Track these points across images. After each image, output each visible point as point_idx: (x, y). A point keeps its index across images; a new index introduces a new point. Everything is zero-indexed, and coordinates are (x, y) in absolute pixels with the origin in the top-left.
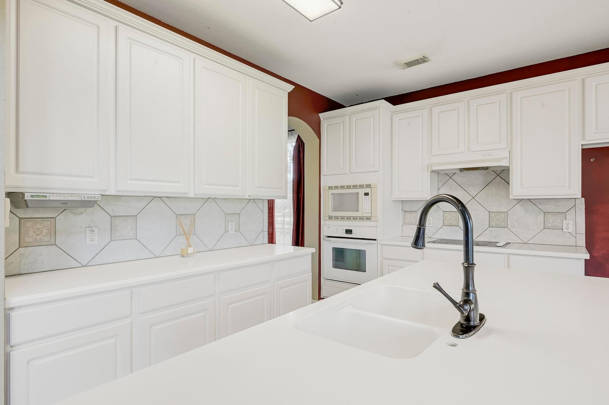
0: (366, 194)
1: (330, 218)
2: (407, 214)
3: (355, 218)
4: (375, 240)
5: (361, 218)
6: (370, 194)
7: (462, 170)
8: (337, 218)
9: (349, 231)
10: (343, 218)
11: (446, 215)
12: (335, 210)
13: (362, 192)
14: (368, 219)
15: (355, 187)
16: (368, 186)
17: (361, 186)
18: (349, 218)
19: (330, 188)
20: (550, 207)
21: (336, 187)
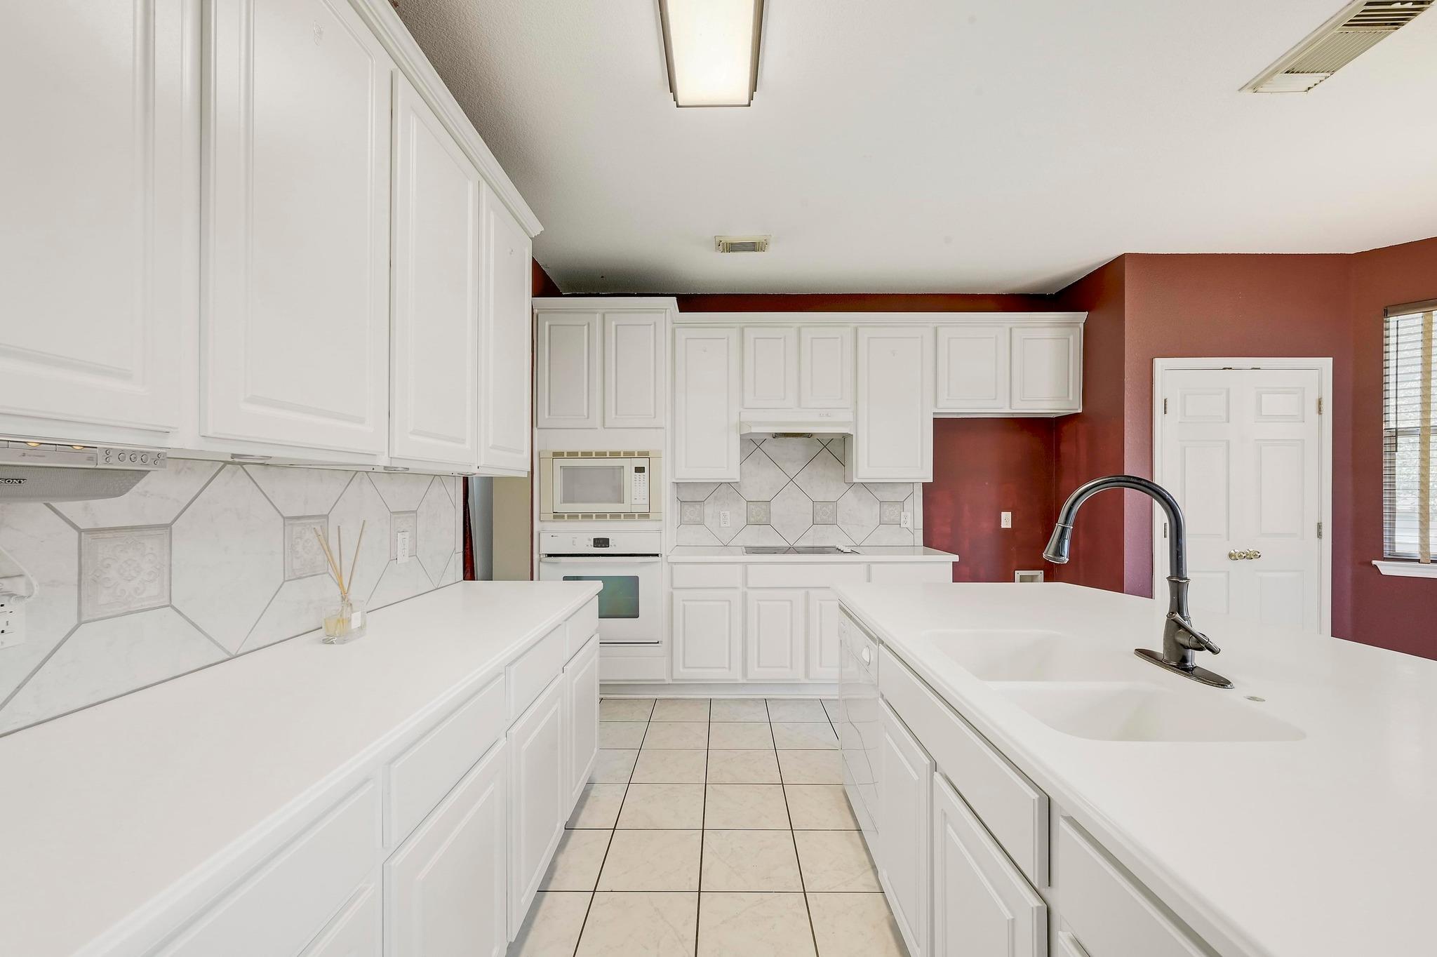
0: (639, 470)
1: (558, 516)
2: (686, 507)
3: (616, 516)
4: (657, 555)
5: (630, 516)
6: (646, 470)
7: (776, 436)
8: (573, 516)
9: (601, 542)
10: (587, 516)
11: (752, 506)
12: (566, 499)
13: (629, 465)
14: (645, 516)
15: (615, 455)
16: (643, 454)
17: (629, 455)
18: (601, 516)
19: (558, 455)
20: (887, 495)
21: (572, 455)
